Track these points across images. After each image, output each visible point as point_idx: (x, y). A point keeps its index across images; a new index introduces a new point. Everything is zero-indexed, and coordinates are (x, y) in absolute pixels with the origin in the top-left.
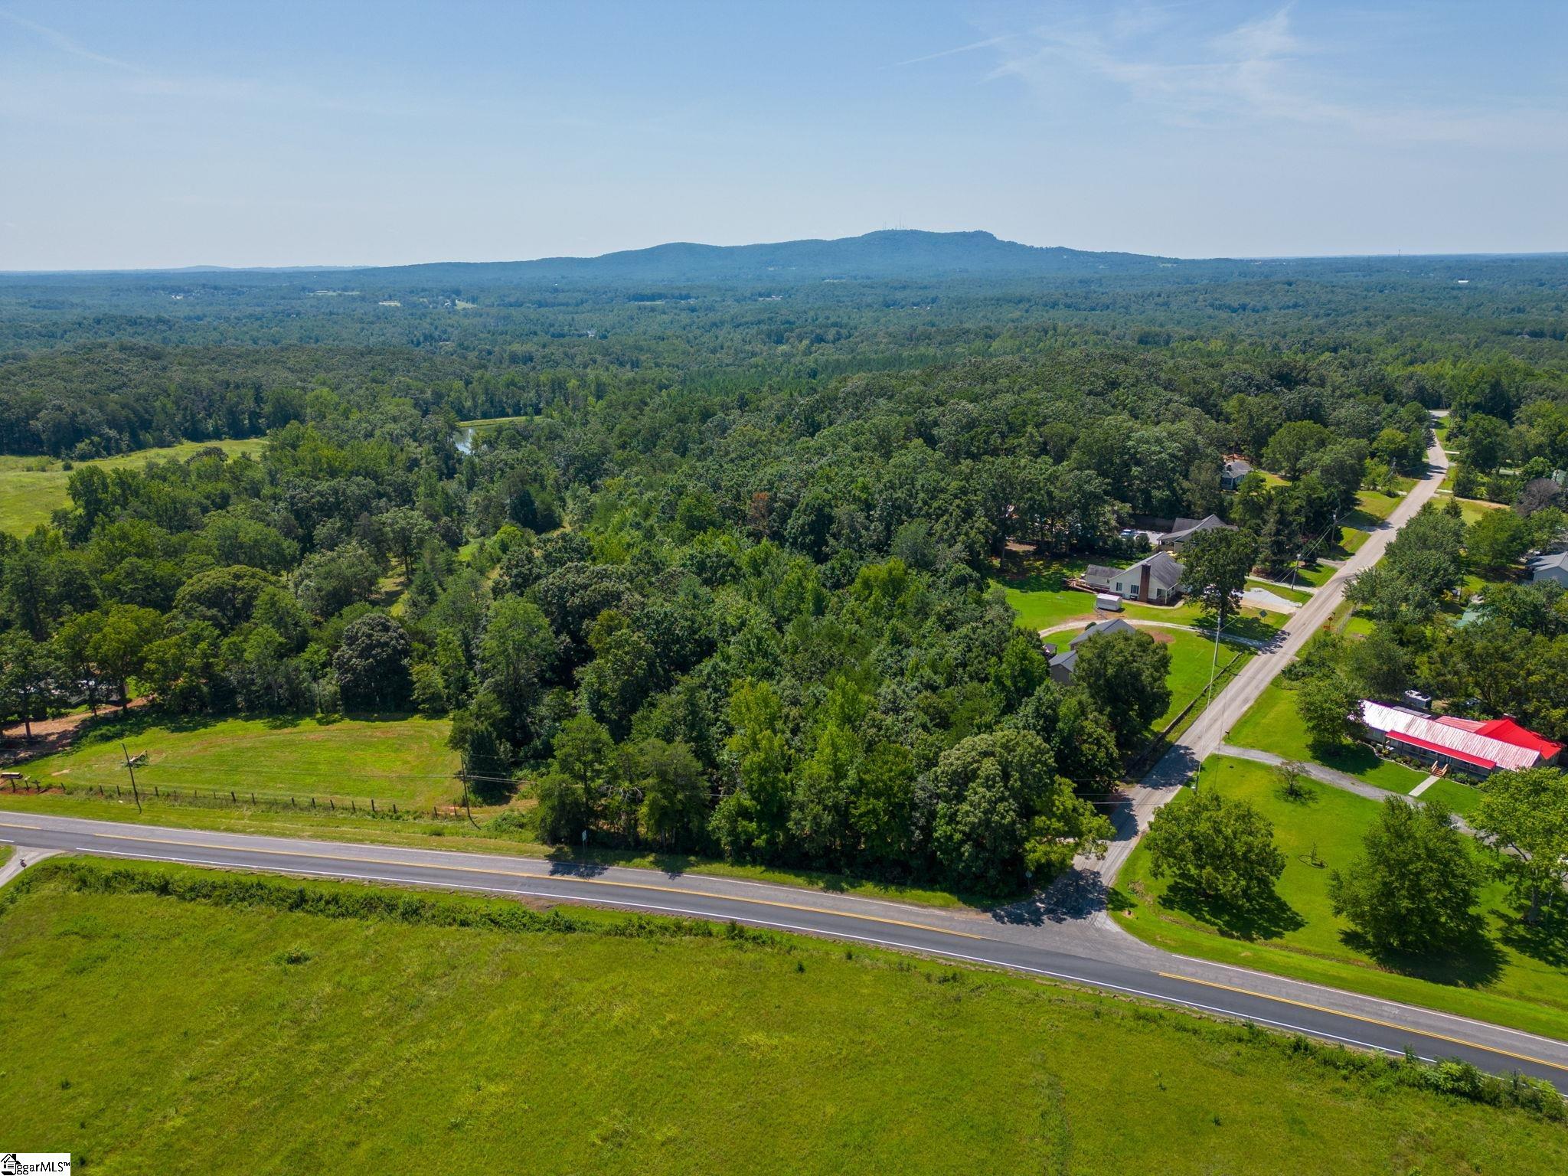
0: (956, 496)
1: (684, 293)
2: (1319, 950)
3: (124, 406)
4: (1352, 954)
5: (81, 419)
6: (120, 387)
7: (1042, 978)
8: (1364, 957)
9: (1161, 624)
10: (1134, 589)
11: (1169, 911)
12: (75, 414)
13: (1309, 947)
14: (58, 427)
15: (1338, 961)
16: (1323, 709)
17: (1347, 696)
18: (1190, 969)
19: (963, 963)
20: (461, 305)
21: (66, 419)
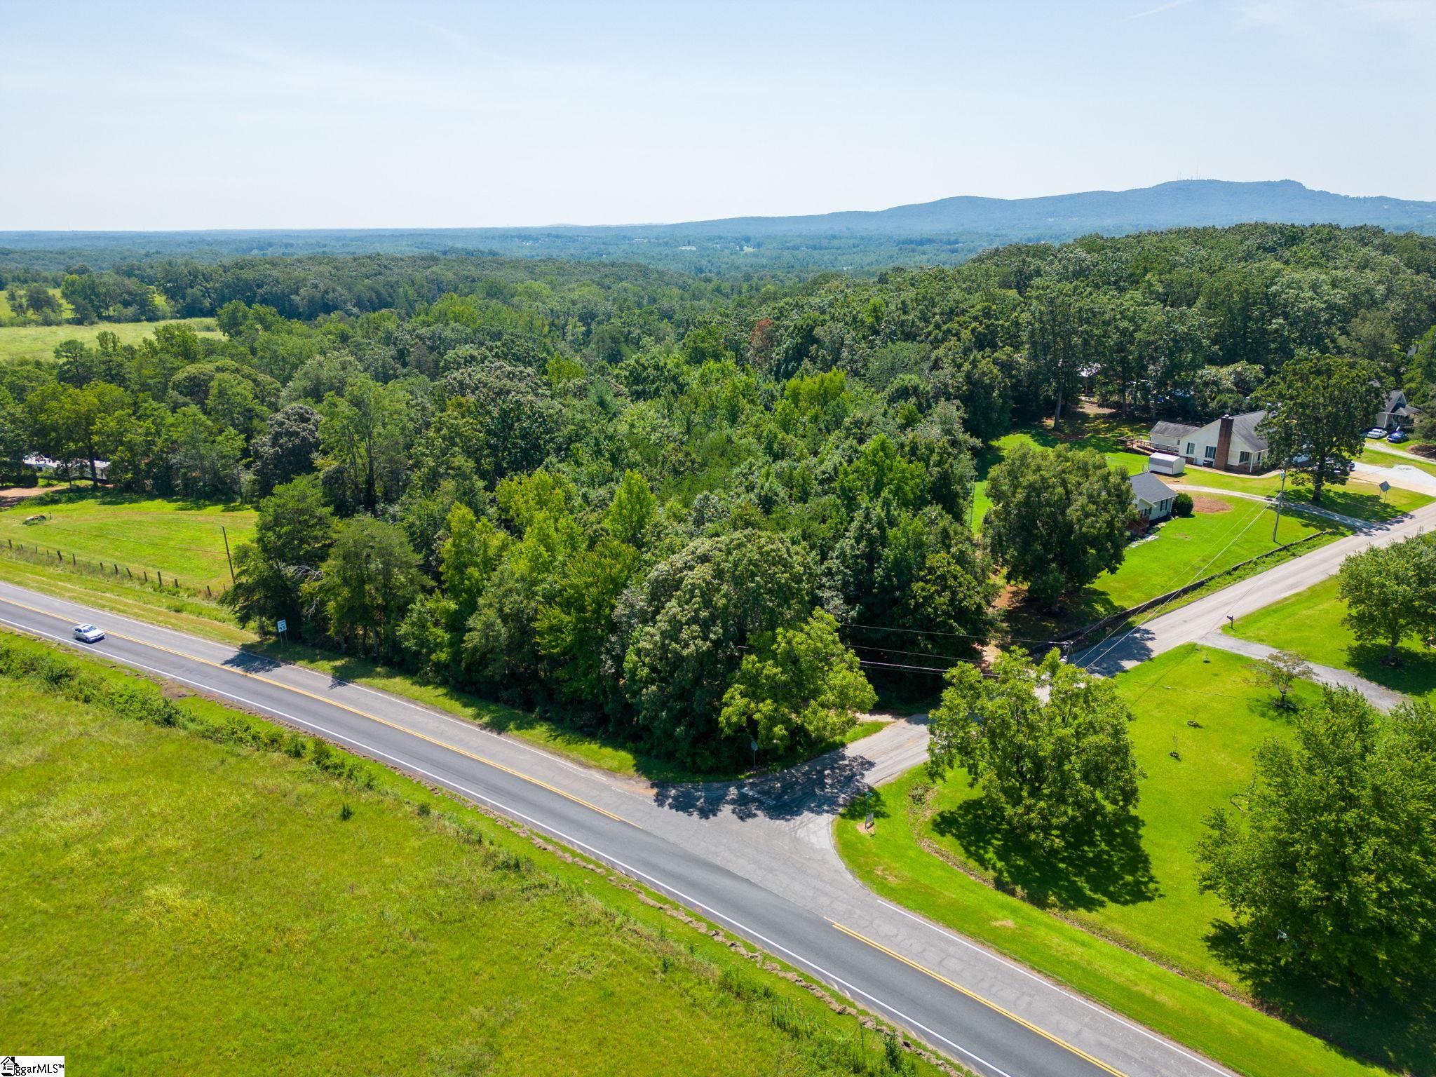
0: (975, 319)
1: (953, 238)
2: (1155, 945)
3: (372, 289)
4: (1214, 967)
5: (331, 295)
6: (375, 275)
7: (649, 894)
8: (1229, 975)
9: (1219, 491)
10: (1209, 452)
11: (938, 837)
12: (327, 292)
13: (1142, 939)
14: (312, 301)
15: (1183, 972)
16: (1372, 586)
17: (1418, 567)
18: (888, 929)
19: (565, 849)
20: (747, 249)
21: (318, 295)
